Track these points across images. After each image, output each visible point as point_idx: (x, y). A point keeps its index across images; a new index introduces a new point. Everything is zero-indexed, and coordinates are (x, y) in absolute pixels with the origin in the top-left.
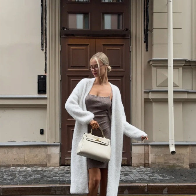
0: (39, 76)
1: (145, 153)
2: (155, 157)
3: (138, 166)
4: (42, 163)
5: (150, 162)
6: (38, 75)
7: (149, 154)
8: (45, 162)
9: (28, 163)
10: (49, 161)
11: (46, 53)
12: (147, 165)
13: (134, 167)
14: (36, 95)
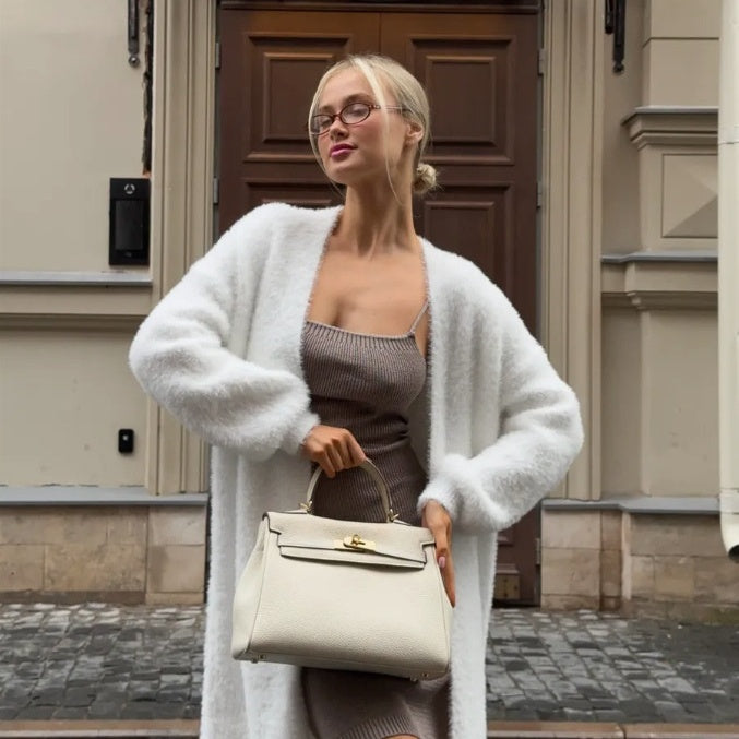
0: (117, 185)
1: (602, 550)
2: (650, 568)
3: (572, 610)
4: (122, 588)
5: (627, 592)
6: (113, 181)
7: (620, 551)
8: (138, 581)
9: (62, 587)
10: (157, 580)
11: (148, 76)
12: (612, 603)
13: (551, 611)
14: (102, 272)
